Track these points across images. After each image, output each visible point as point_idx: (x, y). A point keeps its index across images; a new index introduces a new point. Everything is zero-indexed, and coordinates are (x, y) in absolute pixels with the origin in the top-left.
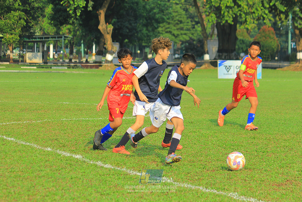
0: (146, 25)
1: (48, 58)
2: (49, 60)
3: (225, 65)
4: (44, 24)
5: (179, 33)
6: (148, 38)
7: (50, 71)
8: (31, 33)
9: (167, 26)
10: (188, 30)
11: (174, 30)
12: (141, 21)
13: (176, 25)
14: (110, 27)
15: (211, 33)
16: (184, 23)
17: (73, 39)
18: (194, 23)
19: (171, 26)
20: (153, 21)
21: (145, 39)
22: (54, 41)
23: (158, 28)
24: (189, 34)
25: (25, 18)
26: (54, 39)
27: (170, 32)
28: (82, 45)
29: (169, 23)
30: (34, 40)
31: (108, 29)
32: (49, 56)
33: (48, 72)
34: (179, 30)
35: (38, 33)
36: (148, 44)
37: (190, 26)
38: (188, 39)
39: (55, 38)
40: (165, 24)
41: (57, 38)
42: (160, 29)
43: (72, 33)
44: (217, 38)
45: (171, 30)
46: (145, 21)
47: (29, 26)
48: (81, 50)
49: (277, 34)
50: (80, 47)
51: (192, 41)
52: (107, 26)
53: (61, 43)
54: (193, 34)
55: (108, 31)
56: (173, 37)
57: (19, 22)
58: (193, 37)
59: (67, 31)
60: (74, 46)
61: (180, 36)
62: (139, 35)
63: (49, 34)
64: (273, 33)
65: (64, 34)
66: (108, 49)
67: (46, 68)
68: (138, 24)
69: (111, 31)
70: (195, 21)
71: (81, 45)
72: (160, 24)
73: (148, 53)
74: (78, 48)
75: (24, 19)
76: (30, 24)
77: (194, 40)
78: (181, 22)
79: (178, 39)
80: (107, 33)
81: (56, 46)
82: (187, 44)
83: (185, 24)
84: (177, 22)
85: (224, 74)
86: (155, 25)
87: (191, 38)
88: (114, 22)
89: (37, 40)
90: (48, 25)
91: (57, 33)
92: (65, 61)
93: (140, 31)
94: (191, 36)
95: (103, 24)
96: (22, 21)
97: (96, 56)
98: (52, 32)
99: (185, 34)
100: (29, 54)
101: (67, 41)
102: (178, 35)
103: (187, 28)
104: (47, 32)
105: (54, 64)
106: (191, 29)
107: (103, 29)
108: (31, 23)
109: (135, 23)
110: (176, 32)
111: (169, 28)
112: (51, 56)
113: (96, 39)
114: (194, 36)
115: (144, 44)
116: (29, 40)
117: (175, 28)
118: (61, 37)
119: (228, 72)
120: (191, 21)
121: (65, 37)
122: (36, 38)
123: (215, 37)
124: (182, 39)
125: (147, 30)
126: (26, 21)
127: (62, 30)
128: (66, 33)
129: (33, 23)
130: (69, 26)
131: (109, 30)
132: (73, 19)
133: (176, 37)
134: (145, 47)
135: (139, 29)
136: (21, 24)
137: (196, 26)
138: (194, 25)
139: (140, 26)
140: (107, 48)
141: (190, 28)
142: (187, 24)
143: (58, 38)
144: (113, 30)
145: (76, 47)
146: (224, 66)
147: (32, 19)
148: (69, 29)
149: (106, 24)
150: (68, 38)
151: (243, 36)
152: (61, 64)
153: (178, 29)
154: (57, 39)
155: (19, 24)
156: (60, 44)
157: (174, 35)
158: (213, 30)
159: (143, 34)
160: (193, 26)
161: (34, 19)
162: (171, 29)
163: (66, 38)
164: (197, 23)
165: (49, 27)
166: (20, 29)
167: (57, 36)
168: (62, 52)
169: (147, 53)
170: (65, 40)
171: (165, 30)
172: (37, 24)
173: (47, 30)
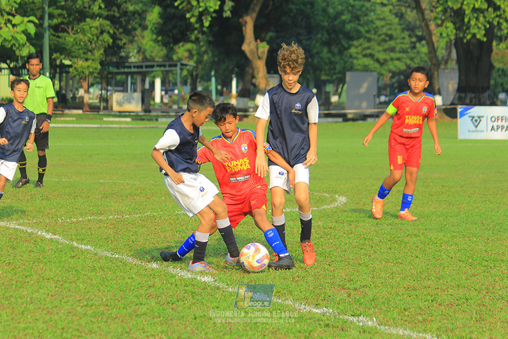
0: (328, 44)
1: (152, 102)
2: (154, 105)
3: (470, 114)
4: (144, 42)
5: (388, 57)
6: (332, 67)
7: (155, 126)
8: (122, 57)
9: (367, 45)
10: (404, 51)
11: (379, 51)
12: (319, 36)
13: (382, 43)
14: (263, 47)
15: (446, 58)
16: (396, 38)
17: (196, 68)
18: (414, 39)
19: (373, 44)
20: (341, 36)
21: (327, 68)
22: (163, 72)
23: (349, 48)
24: (406, 58)
25: (111, 32)
26: (162, 68)
27: (371, 56)
28: (213, 79)
29: (369, 40)
30: (126, 70)
31: (260, 50)
32: (154, 99)
33: (153, 127)
34: (387, 52)
35: (135, 57)
36: (332, 77)
37: (407, 44)
38: (403, 67)
39: (165, 66)
40: (361, 40)
41: (167, 66)
42: (353, 50)
43: (195, 58)
44: (456, 67)
45: (373, 52)
46: (326, 35)
47: (118, 45)
48: (210, 88)
50: (209, 83)
52: (257, 45)
53: (175, 76)
54: (412, 59)
55: (260, 55)
56: (377, 65)
57: (101, 38)
58: (413, 65)
59: (186, 54)
60: (198, 80)
61: (390, 63)
62: (316, 61)
63: (154, 59)
65: (180, 60)
66: (259, 86)
67: (148, 120)
68: (314, 42)
69: (264, 53)
70: (417, 36)
71: (210, 80)
72: (353, 41)
73: (331, 94)
74: (206, 84)
75: (109, 32)
76: (119, 42)
78: (391, 37)
79: (386, 67)
80: (257, 58)
81: (167, 81)
82: (402, 77)
83: (398, 41)
84: (383, 37)
85: (469, 131)
86: (344, 43)
87: (408, 67)
88: (271, 38)
89: (133, 70)
90: (151, 43)
91: (168, 57)
92: (181, 108)
93: (318, 53)
94: (409, 62)
95: (250, 42)
96: (106, 37)
97: (238, 98)
98: (159, 55)
99: (399, 59)
100: (117, 95)
101: (185, 73)
102: (386, 61)
103: (401, 48)
104: (151, 56)
105: (162, 112)
106: (409, 50)
107: (252, 51)
108: (122, 40)
109: (307, 40)
110: (382, 56)
111: (369, 48)
112: (158, 100)
113: (238, 67)
114: (415, 63)
115: (323, 77)
116: (118, 71)
117: (380, 48)
118: (176, 66)
119: (476, 127)
120: (410, 36)
121: (182, 65)
122: (130, 67)
123: (453, 64)
124: (392, 67)
125: (330, 51)
126: (113, 37)
127: (177, 53)
128: (184, 58)
129: (124, 41)
130: (189, 46)
131: (262, 53)
132: (196, 32)
133: (382, 64)
134: (325, 83)
135: (315, 51)
136: (103, 42)
137: (418, 45)
138: (414, 43)
139: (318, 45)
140: (257, 84)
141: (408, 48)
142: (402, 41)
143: (170, 66)
144: (269, 52)
145: (203, 82)
146: (470, 117)
147: (124, 32)
148: (190, 51)
149: (256, 41)
150: (188, 67)
151: (503, 62)
152: (176, 112)
153: (385, 50)
154: (167, 68)
155: (100, 42)
156: (174, 78)
157: (378, 61)
158: (448, 51)
159: (321, 58)
160: (412, 45)
161: (128, 32)
162: (373, 49)
163: (184, 67)
164: (420, 39)
165: (154, 48)
166: (102, 51)
167: (167, 64)
168: (176, 92)
169: (329, 93)
170: (182, 69)
171: (362, 52)
172: (131, 42)
173: (149, 52)
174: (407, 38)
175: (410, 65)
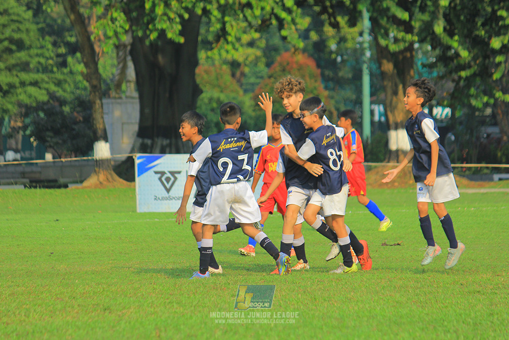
5: (15, 80)
10: (45, 70)
16: (30, 47)
18: (62, 50)
24: (47, 83)
34: (14, 72)
37: (52, 58)
38: (43, 97)
44: (136, 95)
49: (325, 79)
51: (57, 104)
54: (59, 83)
58: (60, 93)
61: (20, 90)
64: (312, 76)
70: (68, 44)
77: (62, 102)
78: (20, 45)
82: (42, 115)
83: (34, 51)
84: (6, 44)
87: (52, 96)
94: (53, 88)
99: (35, 84)
102: (11, 86)
103: (39, 63)
106: (55, 69)
114: (64, 91)
120: (55, 44)
123: (130, 89)
124: (23, 98)
137: (70, 59)
138: (63, 56)
141: (52, 66)
142: (39, 51)
151: (219, 86)
153: (9, 69)
160: (60, 60)
164: (73, 49)
174: (50, 46)
175: (54, 92)
